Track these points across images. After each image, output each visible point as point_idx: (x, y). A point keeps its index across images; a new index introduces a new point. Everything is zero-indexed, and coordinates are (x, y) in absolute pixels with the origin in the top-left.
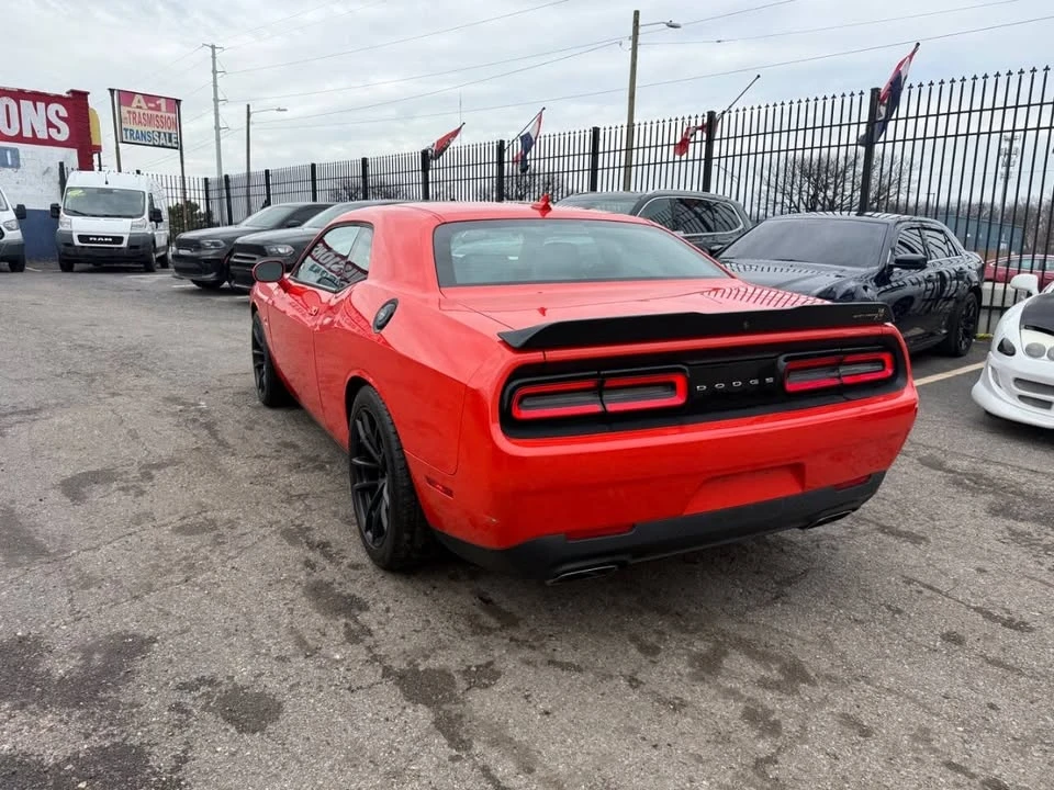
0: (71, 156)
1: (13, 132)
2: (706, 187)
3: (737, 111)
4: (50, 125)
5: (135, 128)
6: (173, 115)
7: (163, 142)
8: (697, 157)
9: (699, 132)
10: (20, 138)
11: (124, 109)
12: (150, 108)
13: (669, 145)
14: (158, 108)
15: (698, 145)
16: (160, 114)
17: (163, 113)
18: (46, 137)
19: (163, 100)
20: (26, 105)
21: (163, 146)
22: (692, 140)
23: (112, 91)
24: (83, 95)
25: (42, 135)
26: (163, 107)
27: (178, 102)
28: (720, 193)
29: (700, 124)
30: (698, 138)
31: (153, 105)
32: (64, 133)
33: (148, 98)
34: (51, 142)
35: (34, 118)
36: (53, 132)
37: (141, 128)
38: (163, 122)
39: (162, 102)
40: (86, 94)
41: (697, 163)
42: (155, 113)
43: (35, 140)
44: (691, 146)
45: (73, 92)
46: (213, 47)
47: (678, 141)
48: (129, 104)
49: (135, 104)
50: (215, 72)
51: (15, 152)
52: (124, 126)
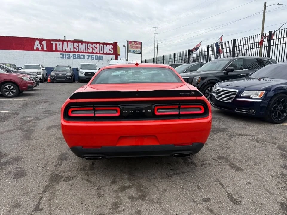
0: (113, 57)
1: (102, 52)
2: (268, 56)
3: (282, 29)
4: (110, 50)
5: (131, 49)
6: (140, 46)
7: (137, 52)
8: (266, 46)
9: (266, 38)
10: (103, 53)
11: (130, 45)
12: (135, 44)
13: (257, 43)
14: (137, 44)
15: (266, 42)
16: (137, 46)
17: (138, 45)
18: (108, 53)
19: (138, 42)
20: (105, 46)
21: (137, 53)
22: (264, 40)
23: (127, 41)
24: (117, 43)
25: (108, 52)
26: (138, 44)
27: (141, 42)
28: (273, 58)
29: (267, 35)
30: (266, 40)
31: (136, 44)
32: (112, 52)
33: (135, 42)
34: (109, 54)
35: (106, 49)
36: (110, 51)
37: (133, 49)
38: (138, 47)
39: (138, 43)
40: (117, 42)
41: (266, 48)
42: (136, 45)
43: (106, 54)
44: (264, 42)
45: (114, 42)
46: (155, 28)
47: (260, 41)
48: (131, 44)
49: (132, 44)
50: (155, 34)
51: (102, 57)
52: (129, 49)
